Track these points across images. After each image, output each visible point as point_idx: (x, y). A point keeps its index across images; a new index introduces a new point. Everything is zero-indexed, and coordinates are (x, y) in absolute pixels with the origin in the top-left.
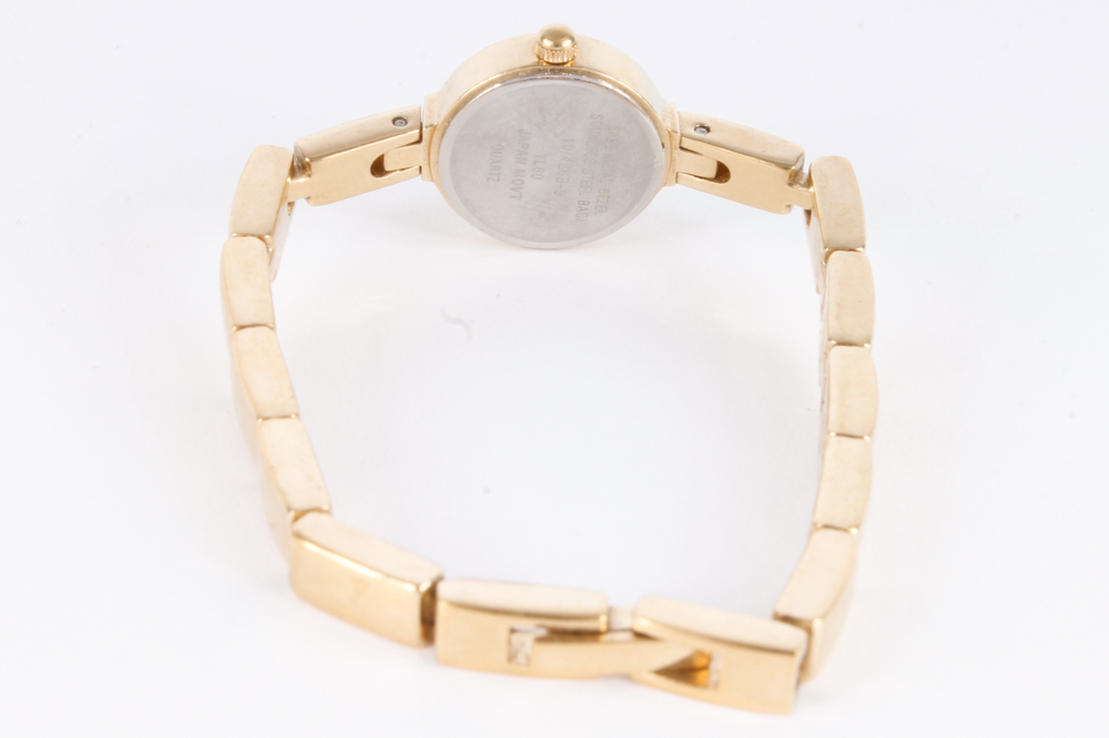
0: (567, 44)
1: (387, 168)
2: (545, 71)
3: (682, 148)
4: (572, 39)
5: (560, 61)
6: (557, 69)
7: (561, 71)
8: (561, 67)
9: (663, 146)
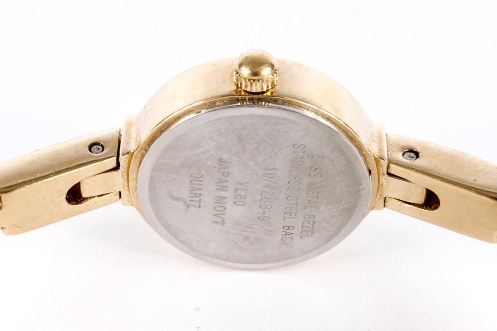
0: (266, 72)
1: (84, 195)
2: (243, 100)
3: (389, 174)
4: (272, 66)
5: (259, 90)
6: (256, 98)
7: (260, 100)
8: (260, 96)
9: (370, 173)
